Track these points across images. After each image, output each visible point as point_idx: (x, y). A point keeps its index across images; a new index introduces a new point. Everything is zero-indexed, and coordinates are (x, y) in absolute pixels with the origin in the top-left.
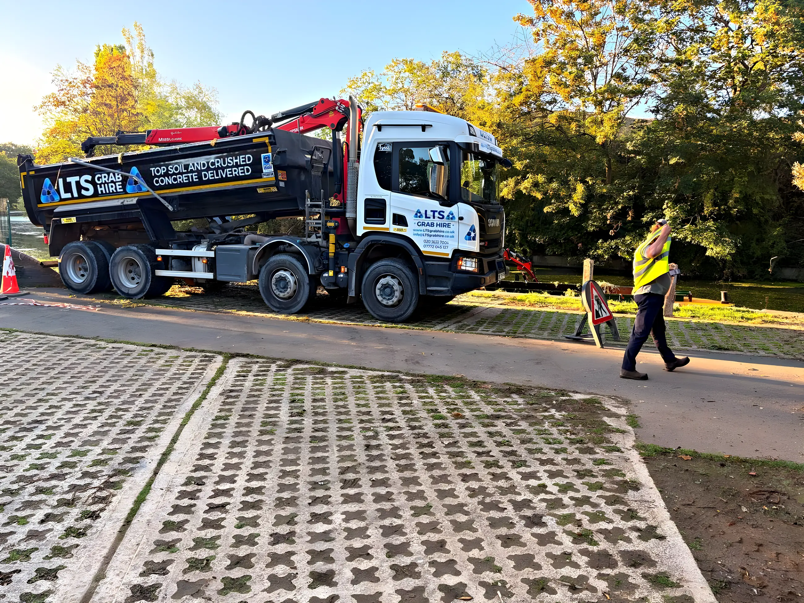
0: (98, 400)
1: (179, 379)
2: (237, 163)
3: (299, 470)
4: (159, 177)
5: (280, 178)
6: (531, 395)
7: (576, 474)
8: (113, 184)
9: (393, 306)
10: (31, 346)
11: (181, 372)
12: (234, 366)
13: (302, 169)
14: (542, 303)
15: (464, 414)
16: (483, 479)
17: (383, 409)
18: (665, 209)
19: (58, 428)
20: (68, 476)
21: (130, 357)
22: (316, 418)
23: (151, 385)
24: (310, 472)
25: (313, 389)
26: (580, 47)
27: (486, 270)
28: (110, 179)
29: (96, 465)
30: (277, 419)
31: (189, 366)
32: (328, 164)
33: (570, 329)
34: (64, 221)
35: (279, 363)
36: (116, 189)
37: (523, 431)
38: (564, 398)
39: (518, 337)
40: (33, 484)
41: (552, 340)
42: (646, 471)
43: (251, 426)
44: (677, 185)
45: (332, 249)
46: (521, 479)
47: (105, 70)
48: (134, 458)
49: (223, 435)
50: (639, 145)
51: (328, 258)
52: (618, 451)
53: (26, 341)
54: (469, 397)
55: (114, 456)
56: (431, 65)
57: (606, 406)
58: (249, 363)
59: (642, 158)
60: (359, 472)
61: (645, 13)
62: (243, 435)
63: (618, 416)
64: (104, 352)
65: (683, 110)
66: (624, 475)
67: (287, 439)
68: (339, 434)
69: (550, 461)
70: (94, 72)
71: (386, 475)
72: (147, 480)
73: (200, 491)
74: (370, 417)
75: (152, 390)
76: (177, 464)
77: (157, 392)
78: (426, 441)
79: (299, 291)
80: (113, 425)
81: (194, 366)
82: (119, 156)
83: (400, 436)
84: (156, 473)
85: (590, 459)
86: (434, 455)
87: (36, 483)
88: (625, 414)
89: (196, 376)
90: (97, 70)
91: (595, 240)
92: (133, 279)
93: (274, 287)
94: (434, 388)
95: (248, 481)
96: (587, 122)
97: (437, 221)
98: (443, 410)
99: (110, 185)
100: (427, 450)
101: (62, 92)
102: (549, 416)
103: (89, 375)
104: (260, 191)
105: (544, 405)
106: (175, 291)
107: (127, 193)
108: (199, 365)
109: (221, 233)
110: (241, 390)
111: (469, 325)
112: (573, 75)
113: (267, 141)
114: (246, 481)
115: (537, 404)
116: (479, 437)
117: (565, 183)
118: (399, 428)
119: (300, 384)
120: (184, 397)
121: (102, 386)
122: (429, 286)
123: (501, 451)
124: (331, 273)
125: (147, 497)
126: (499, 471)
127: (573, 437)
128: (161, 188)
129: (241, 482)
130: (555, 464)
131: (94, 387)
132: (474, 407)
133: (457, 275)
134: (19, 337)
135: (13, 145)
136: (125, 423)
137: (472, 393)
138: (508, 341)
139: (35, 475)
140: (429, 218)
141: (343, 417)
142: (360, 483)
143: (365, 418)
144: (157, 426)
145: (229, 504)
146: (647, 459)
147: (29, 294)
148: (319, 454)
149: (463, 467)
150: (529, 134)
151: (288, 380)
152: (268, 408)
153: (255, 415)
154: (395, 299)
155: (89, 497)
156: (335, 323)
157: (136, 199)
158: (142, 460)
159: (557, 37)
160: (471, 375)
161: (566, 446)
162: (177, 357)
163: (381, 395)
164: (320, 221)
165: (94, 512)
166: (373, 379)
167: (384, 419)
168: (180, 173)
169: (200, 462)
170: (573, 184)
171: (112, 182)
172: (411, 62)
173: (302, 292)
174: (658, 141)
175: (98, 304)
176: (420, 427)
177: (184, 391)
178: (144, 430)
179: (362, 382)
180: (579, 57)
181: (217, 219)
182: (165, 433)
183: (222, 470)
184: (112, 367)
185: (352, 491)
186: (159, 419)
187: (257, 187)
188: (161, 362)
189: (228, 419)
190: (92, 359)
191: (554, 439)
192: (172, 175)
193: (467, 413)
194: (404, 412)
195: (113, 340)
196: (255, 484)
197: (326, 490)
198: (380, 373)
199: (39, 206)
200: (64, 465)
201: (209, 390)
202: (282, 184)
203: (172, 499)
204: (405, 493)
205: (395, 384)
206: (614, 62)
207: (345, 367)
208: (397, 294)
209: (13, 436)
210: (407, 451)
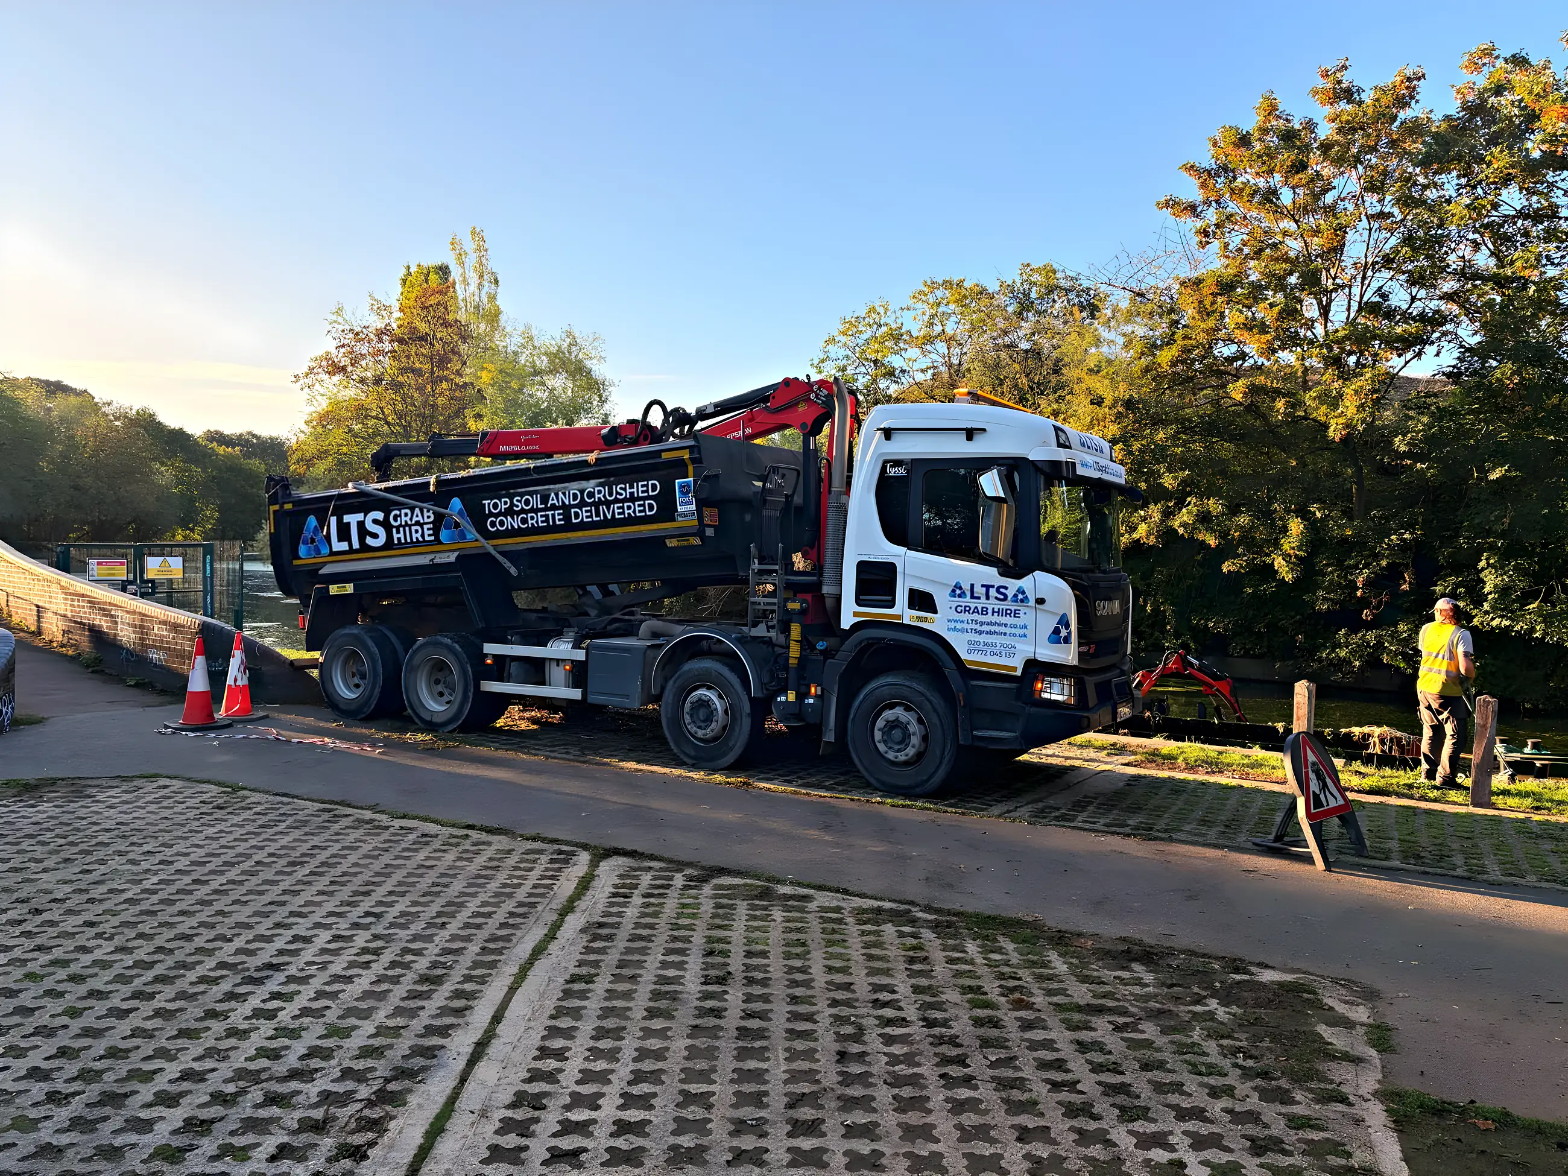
0: (375, 930)
1: (510, 896)
2: (632, 494)
3: (714, 1094)
4: (496, 516)
5: (707, 521)
6: (1170, 966)
7: (1249, 1143)
8: (418, 528)
9: (906, 763)
10: (267, 818)
11: (515, 881)
12: (609, 872)
13: (746, 503)
14: (1210, 764)
15: (1032, 1000)
16: (1058, 1139)
17: (875, 980)
18: (1483, 569)
19: (304, 980)
20: (319, 1075)
21: (429, 849)
22: (749, 990)
23: (462, 905)
24: (734, 1100)
25: (748, 929)
26: (1292, 254)
27: (1092, 699)
28: (415, 519)
29: (364, 1057)
30: (678, 988)
31: (531, 869)
32: (792, 495)
33: (1263, 822)
34: (334, 589)
35: (688, 871)
36: (423, 535)
37: (1148, 1044)
38: (1238, 977)
39: (1156, 839)
40: (260, 1086)
41: (1223, 847)
42: (1397, 1147)
43: (633, 999)
44: (1507, 521)
45: (795, 651)
46: (1136, 1146)
47: (414, 311)
48: (429, 1048)
49: (583, 1012)
50: (1421, 442)
51: (786, 667)
52: (1341, 1102)
53: (259, 809)
54: (1045, 965)
55: (395, 1041)
56: (997, 289)
57: (1325, 1001)
58: (635, 870)
59: (1428, 468)
60: (821, 1107)
61: (1425, 187)
62: (618, 1016)
63: (1348, 1024)
64: (386, 835)
65: (1512, 374)
66: (1349, 1155)
67: (696, 1030)
68: (790, 1026)
69: (1198, 1113)
70: (397, 315)
71: (873, 1117)
72: (448, 1091)
73: (537, 1120)
74: (849, 995)
75: (463, 916)
76: (499, 1066)
77: (471, 921)
78: (954, 1052)
79: (732, 729)
80: (396, 980)
81: (537, 873)
82: (432, 480)
83: (903, 1039)
84: (463, 1080)
85: (1280, 1114)
86: (968, 1081)
87: (264, 1085)
88: (1365, 1019)
89: (542, 891)
90: (401, 310)
91: (1333, 629)
92: (441, 694)
93: (687, 719)
94: (978, 942)
95: (622, 1107)
96: (1309, 398)
97: (993, 604)
98: (992, 989)
99: (414, 528)
100: (955, 1071)
101: (342, 350)
102: (1205, 1013)
103: (359, 880)
104: (671, 543)
105: (1196, 989)
106: (514, 718)
107: (440, 543)
108: (547, 870)
109: (598, 616)
110: (619, 923)
111: (1058, 809)
112: (1276, 309)
113: (687, 456)
114: (618, 1108)
115: (1180, 985)
116: (1057, 1050)
117: (1264, 514)
118: (903, 1022)
119: (725, 917)
120: (519, 933)
121: (380, 903)
122: (977, 729)
123: (1100, 1083)
124: (791, 696)
125: (448, 1126)
126: (1092, 1125)
127: (1250, 1063)
128: (498, 535)
129: (609, 1110)
130: (1206, 1120)
131: (367, 904)
132: (1055, 986)
133: (1033, 710)
134: (248, 801)
135: (254, 436)
136: (416, 977)
137: (1053, 956)
138: (1134, 847)
139: (264, 1070)
140: (979, 598)
141: (799, 991)
142: (824, 1128)
143: (840, 995)
144: (469, 987)
145: (585, 1150)
146: (1400, 1124)
147: (267, 717)
148: (752, 1064)
149: (1023, 1112)
150: (1190, 420)
151: (703, 909)
152: (664, 965)
153: (640, 976)
154: (911, 751)
155: (351, 1117)
156: (795, 793)
157: (456, 554)
158: (442, 1052)
159: (1245, 237)
160: (1055, 918)
161: (1233, 1083)
162: (509, 852)
163: (874, 951)
164: (775, 600)
165: (358, 1147)
166: (862, 916)
167: (877, 1000)
168: (532, 510)
169: (539, 1064)
170: (1281, 519)
171: (417, 523)
172: (960, 284)
173: (737, 729)
174: (1463, 433)
175: (379, 740)
176: (945, 1023)
177: (519, 920)
178: (447, 995)
179: (840, 921)
180: (1291, 274)
181: (593, 589)
182: (483, 1001)
183: (578, 1083)
184: (398, 867)
185: (806, 1144)
186: (473, 973)
187: (666, 537)
188: (481, 860)
189: (592, 982)
190: (366, 848)
191: (1210, 1066)
192: (518, 513)
193: (1039, 999)
194: (917, 990)
195: (402, 811)
196: (633, 1115)
197: (761, 1136)
198: (876, 904)
199: (296, 562)
200: (313, 1052)
201: (562, 920)
202: (710, 532)
203: (488, 1131)
204: (907, 1155)
205: (903, 929)
206: (1364, 278)
207: (809, 886)
208: (915, 740)
209: (231, 993)
210: (916, 1070)
